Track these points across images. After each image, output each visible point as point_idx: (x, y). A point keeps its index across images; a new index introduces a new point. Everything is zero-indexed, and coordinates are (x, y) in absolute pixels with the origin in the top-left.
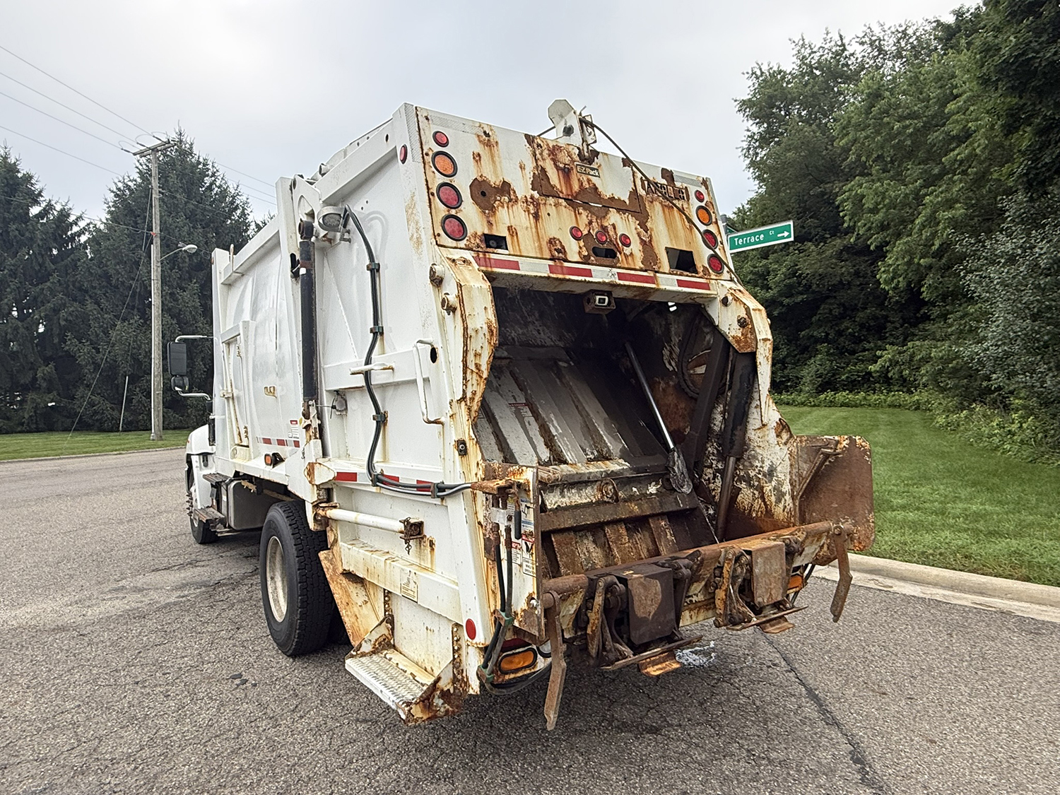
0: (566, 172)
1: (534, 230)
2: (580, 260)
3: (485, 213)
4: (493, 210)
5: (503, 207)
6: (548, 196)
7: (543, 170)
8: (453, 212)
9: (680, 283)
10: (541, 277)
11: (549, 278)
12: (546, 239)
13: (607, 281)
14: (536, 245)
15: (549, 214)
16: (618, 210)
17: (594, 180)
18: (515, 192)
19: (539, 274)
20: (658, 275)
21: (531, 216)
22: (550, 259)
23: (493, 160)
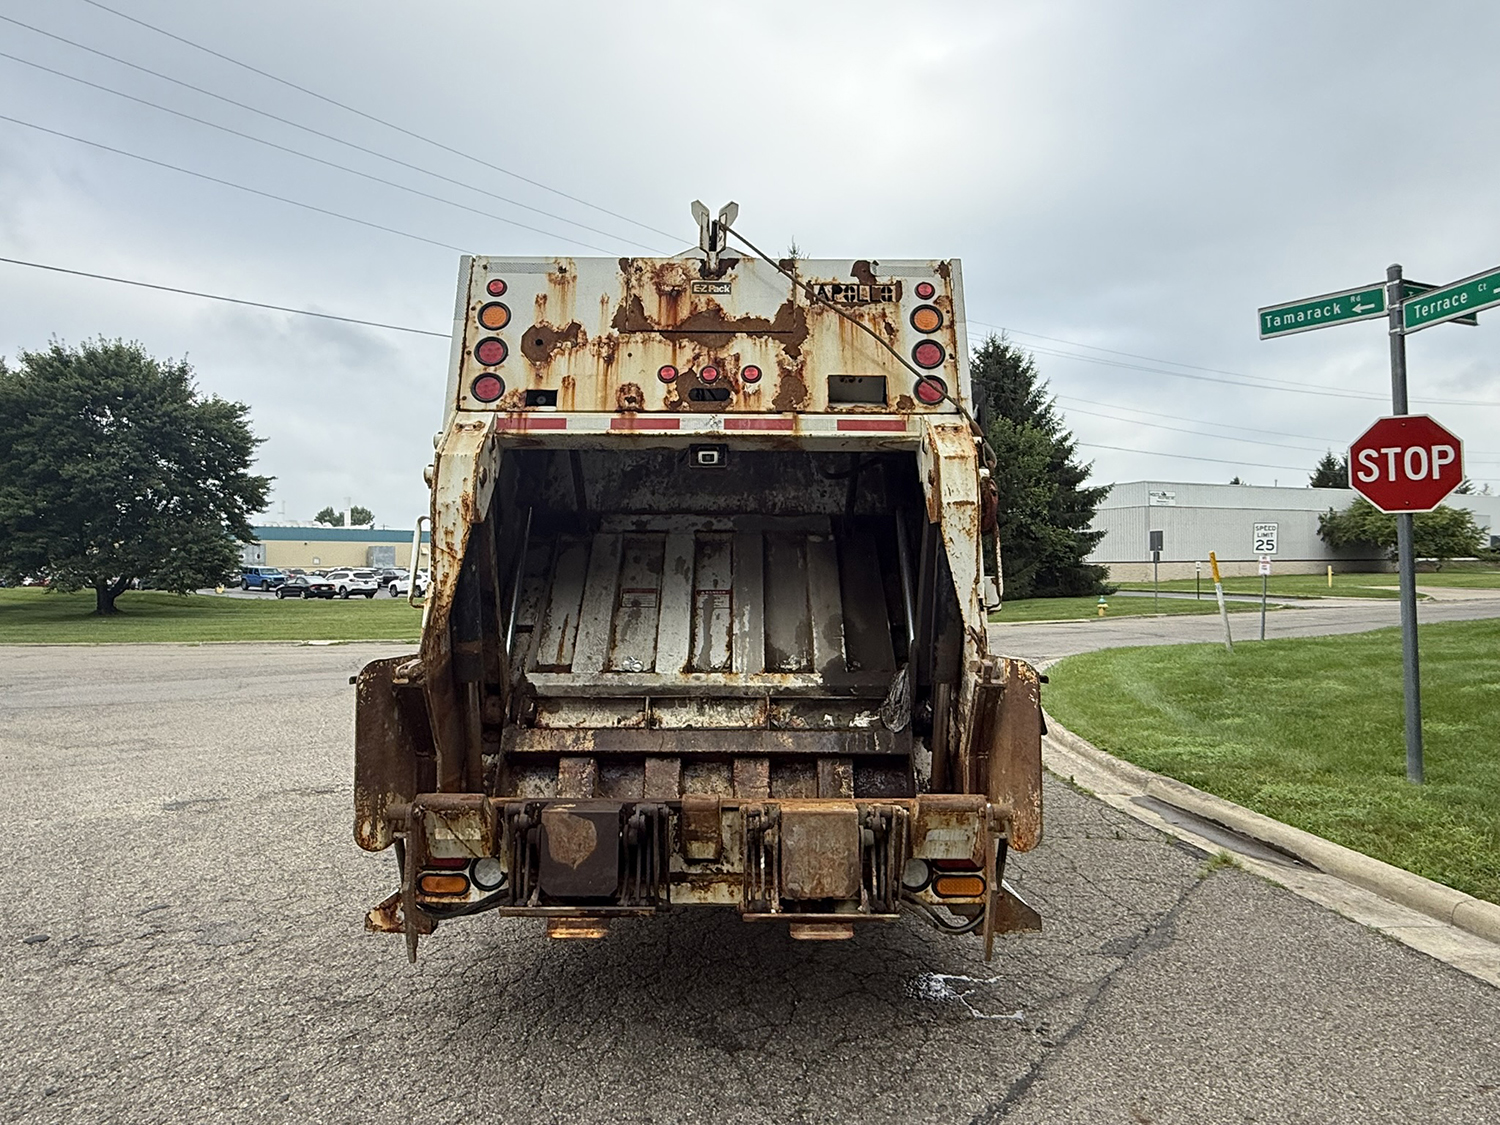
0: (673, 297)
1: (601, 377)
2: (665, 409)
3: (535, 365)
4: (547, 360)
5: (563, 354)
6: (634, 332)
7: (637, 300)
8: (491, 370)
9: (842, 425)
10: (595, 435)
11: (608, 435)
12: (617, 387)
13: (702, 432)
14: (599, 395)
15: (630, 355)
16: (750, 334)
17: (718, 299)
18: (585, 334)
19: (592, 432)
21: (601, 360)
22: (616, 411)
23: (563, 300)
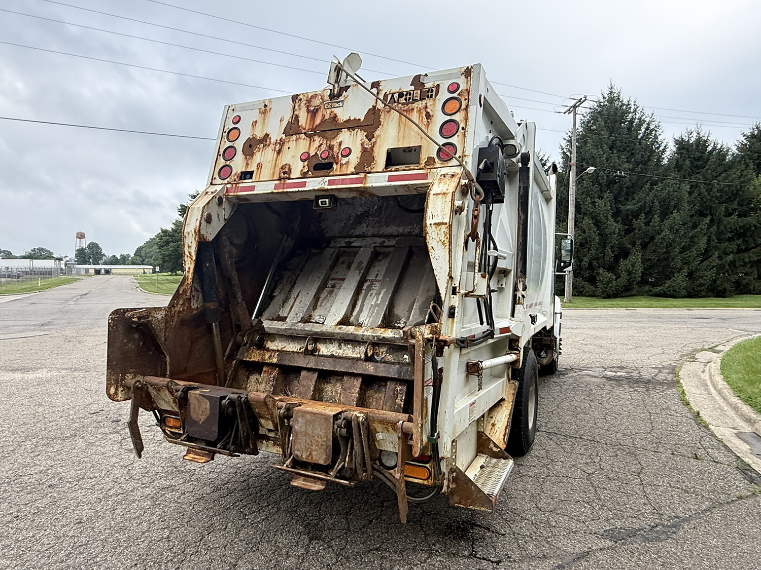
0: (313, 113)
1: (274, 162)
2: (300, 176)
3: (246, 158)
4: (252, 155)
5: (259, 151)
6: (292, 135)
7: (297, 116)
8: (228, 163)
9: (391, 179)
10: (267, 193)
11: (272, 193)
12: (280, 166)
13: (316, 188)
14: (272, 171)
15: (289, 148)
16: (349, 129)
17: (336, 111)
18: (270, 139)
19: (265, 192)
20: (369, 175)
21: (276, 152)
22: (278, 180)
23: (264, 122)
